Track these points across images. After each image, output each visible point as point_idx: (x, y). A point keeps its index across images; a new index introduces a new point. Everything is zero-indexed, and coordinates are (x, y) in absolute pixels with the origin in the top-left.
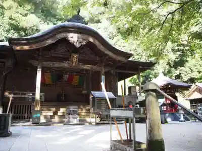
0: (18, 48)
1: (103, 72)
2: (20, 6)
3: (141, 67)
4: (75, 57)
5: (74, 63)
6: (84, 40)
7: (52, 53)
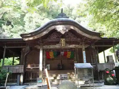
0: (27, 39)
1: (84, 49)
2: (40, 15)
3: (114, 41)
4: (63, 40)
5: (63, 45)
6: (67, 28)
7: (49, 40)
